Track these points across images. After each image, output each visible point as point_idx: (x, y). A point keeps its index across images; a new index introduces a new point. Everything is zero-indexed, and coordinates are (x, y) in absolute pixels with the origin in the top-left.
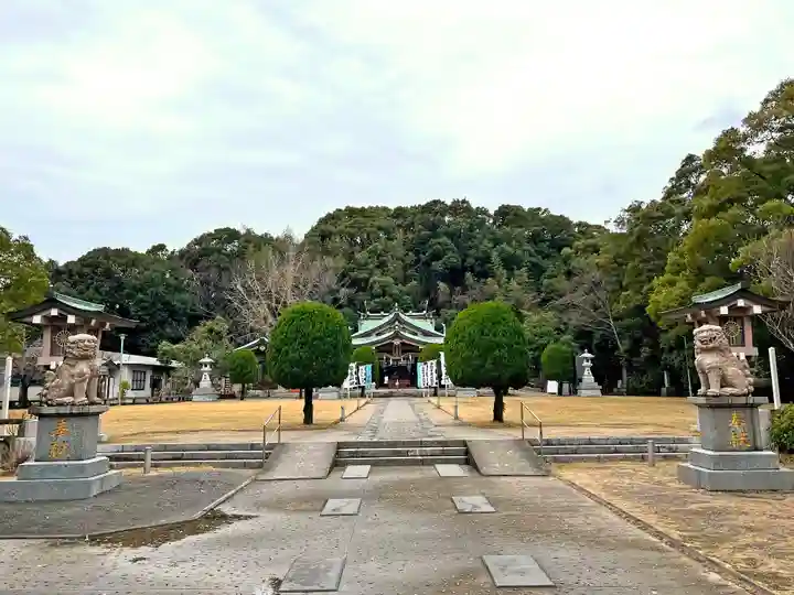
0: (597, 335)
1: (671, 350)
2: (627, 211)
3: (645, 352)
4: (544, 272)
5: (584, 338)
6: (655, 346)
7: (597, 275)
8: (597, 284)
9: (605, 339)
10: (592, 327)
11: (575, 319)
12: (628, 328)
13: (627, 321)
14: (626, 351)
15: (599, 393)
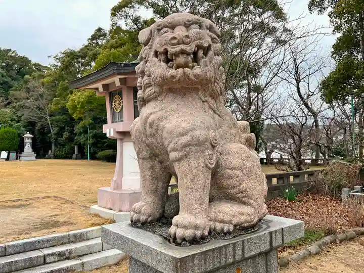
0: (39, 124)
1: (80, 134)
2: (63, 53)
3: (66, 135)
4: (11, 87)
5: (30, 126)
6: (72, 132)
7: (42, 90)
8: (41, 96)
9: (43, 127)
10: (36, 120)
11: (26, 115)
12: (57, 122)
13: (58, 117)
14: (55, 134)
15: (34, 158)
